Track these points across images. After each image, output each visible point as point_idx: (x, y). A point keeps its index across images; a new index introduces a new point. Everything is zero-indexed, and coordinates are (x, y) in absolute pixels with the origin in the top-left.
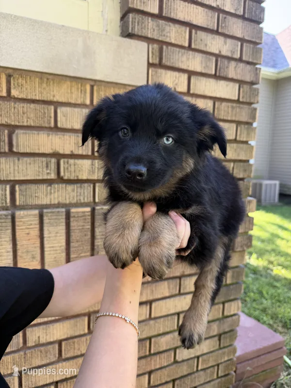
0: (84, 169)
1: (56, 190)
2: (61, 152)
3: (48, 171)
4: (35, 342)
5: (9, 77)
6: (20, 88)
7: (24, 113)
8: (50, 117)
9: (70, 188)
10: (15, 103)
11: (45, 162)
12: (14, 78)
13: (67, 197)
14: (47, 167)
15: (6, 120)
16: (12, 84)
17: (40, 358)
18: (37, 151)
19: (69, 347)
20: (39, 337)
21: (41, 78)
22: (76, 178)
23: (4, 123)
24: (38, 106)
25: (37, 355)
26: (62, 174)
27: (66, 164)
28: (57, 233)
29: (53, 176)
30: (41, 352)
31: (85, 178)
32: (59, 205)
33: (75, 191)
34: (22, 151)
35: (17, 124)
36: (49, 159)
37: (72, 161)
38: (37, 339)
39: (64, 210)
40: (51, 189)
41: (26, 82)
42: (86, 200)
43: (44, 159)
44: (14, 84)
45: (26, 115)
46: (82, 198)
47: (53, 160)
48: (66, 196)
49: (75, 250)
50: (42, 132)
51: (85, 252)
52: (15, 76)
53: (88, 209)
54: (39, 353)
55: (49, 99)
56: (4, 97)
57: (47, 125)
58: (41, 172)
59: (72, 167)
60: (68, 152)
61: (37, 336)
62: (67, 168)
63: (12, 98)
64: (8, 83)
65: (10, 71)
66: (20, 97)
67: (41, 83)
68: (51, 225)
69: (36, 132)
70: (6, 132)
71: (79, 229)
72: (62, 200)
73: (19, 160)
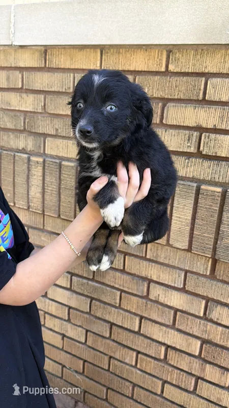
0: (224, 146)
1: (193, 164)
2: (204, 126)
3: (189, 144)
4: (155, 297)
5: (169, 52)
6: (176, 63)
7: (176, 86)
8: (200, 90)
9: (206, 164)
10: (170, 77)
11: (188, 135)
12: (173, 53)
13: (202, 173)
14: (189, 140)
15: (161, 94)
16: (170, 59)
17: (157, 314)
18: (182, 124)
19: (182, 320)
20: (159, 295)
21: (196, 50)
22: (214, 155)
23: (160, 96)
24: (189, 79)
25: (155, 310)
26: (201, 148)
27: (207, 138)
28: (185, 206)
29: (193, 150)
30: (159, 309)
31: (223, 155)
32: (193, 180)
33: (211, 168)
34: (169, 123)
35: (170, 97)
36: (191, 132)
37: (213, 136)
38: (157, 295)
39: (195, 185)
40: (188, 163)
41: (182, 56)
42: (221, 180)
43: (187, 132)
44: (172, 59)
45: (178, 88)
46: (217, 176)
47: (196, 134)
48: (200, 172)
49: (199, 228)
50: (189, 105)
51: (208, 233)
52: (174, 51)
53: (219, 190)
54: (157, 309)
55: (200, 71)
56: (164, 72)
57: (195, 98)
58: (183, 144)
59: (213, 142)
60: (210, 126)
61: (158, 293)
62: (207, 143)
63: (169, 72)
64: (168, 58)
65: (171, 47)
66: (175, 71)
67: (195, 55)
68: (181, 196)
69: (184, 105)
70: (160, 104)
71: (206, 208)
72: (196, 175)
73: (166, 131)
